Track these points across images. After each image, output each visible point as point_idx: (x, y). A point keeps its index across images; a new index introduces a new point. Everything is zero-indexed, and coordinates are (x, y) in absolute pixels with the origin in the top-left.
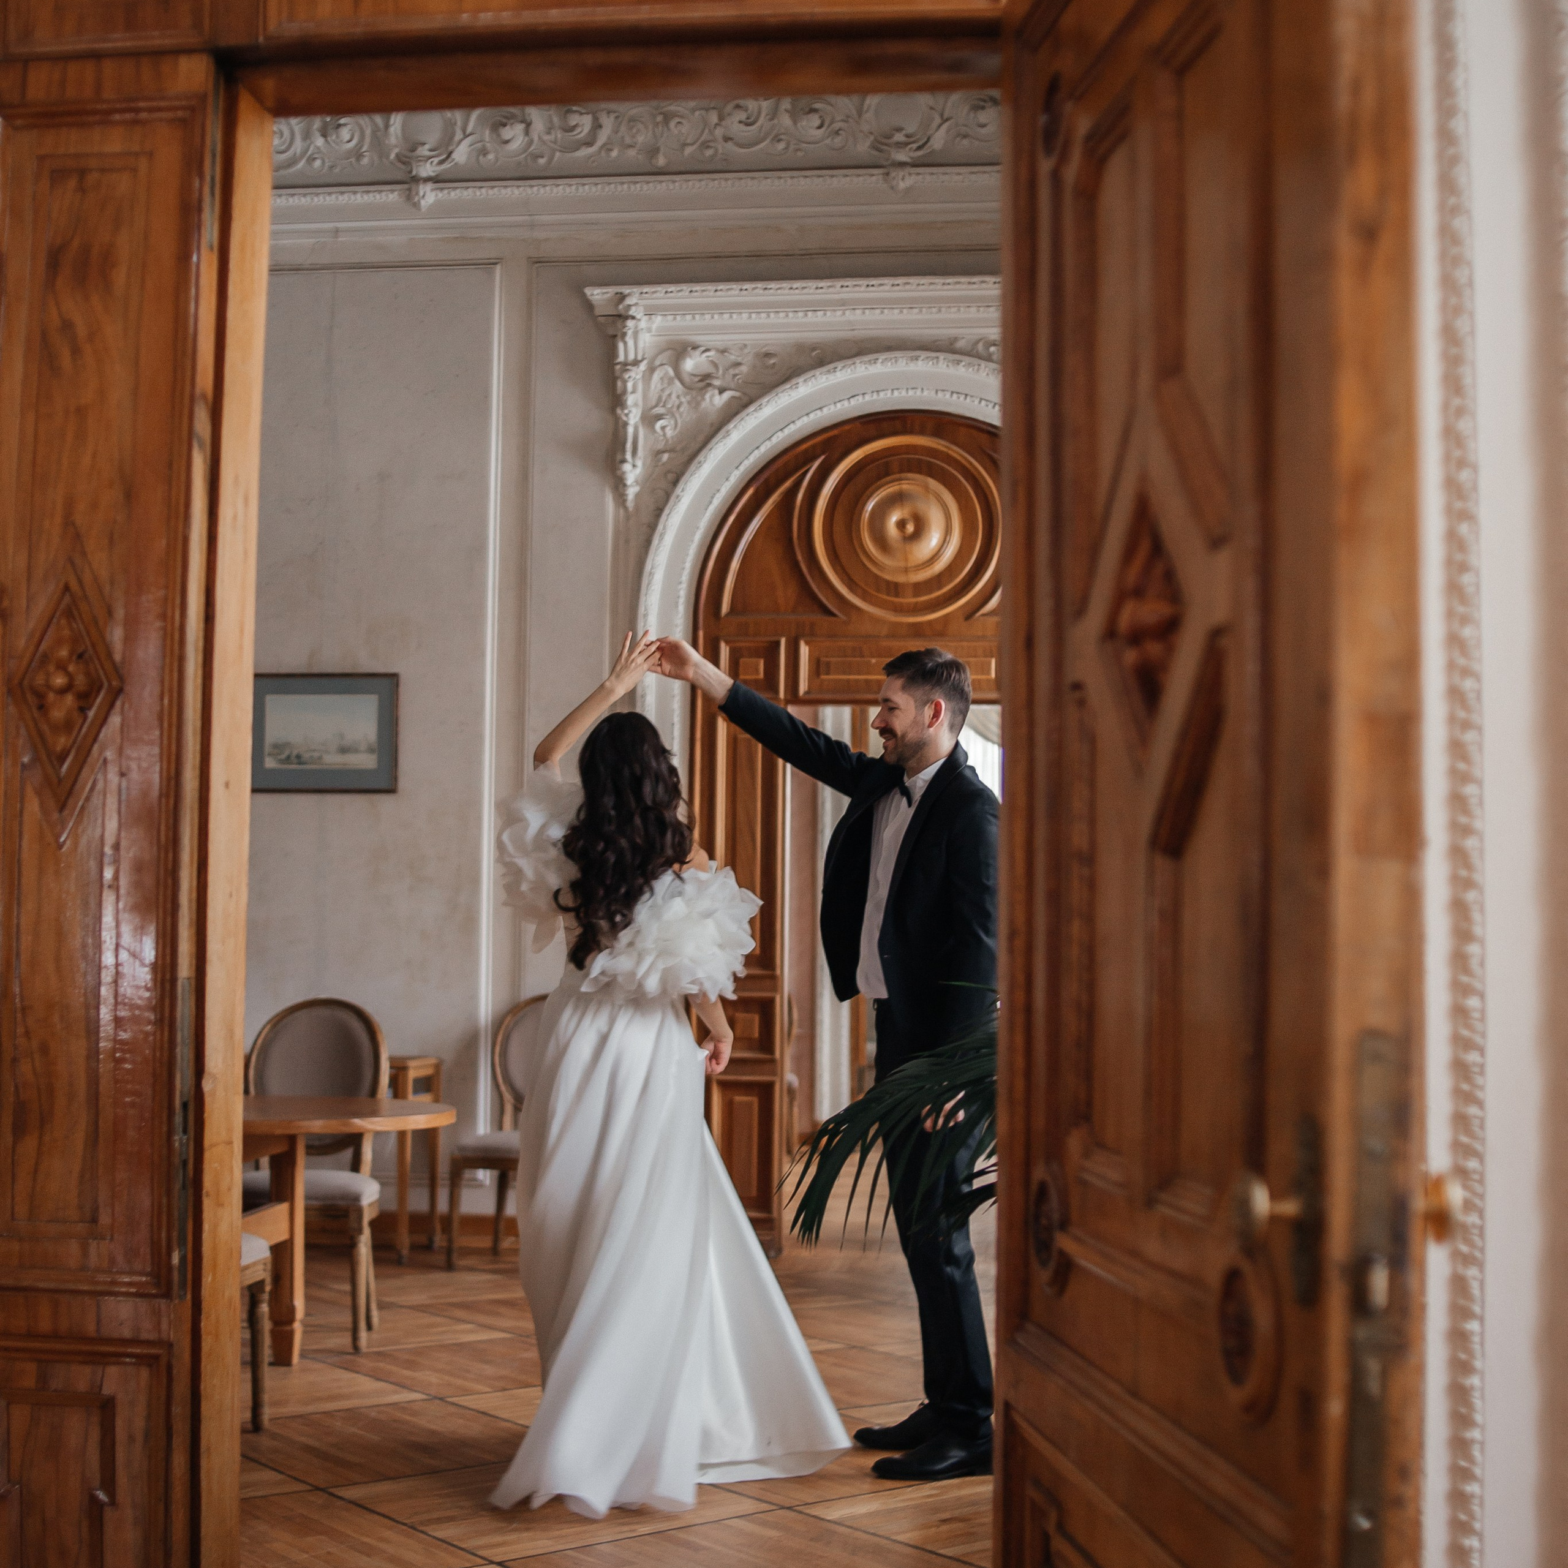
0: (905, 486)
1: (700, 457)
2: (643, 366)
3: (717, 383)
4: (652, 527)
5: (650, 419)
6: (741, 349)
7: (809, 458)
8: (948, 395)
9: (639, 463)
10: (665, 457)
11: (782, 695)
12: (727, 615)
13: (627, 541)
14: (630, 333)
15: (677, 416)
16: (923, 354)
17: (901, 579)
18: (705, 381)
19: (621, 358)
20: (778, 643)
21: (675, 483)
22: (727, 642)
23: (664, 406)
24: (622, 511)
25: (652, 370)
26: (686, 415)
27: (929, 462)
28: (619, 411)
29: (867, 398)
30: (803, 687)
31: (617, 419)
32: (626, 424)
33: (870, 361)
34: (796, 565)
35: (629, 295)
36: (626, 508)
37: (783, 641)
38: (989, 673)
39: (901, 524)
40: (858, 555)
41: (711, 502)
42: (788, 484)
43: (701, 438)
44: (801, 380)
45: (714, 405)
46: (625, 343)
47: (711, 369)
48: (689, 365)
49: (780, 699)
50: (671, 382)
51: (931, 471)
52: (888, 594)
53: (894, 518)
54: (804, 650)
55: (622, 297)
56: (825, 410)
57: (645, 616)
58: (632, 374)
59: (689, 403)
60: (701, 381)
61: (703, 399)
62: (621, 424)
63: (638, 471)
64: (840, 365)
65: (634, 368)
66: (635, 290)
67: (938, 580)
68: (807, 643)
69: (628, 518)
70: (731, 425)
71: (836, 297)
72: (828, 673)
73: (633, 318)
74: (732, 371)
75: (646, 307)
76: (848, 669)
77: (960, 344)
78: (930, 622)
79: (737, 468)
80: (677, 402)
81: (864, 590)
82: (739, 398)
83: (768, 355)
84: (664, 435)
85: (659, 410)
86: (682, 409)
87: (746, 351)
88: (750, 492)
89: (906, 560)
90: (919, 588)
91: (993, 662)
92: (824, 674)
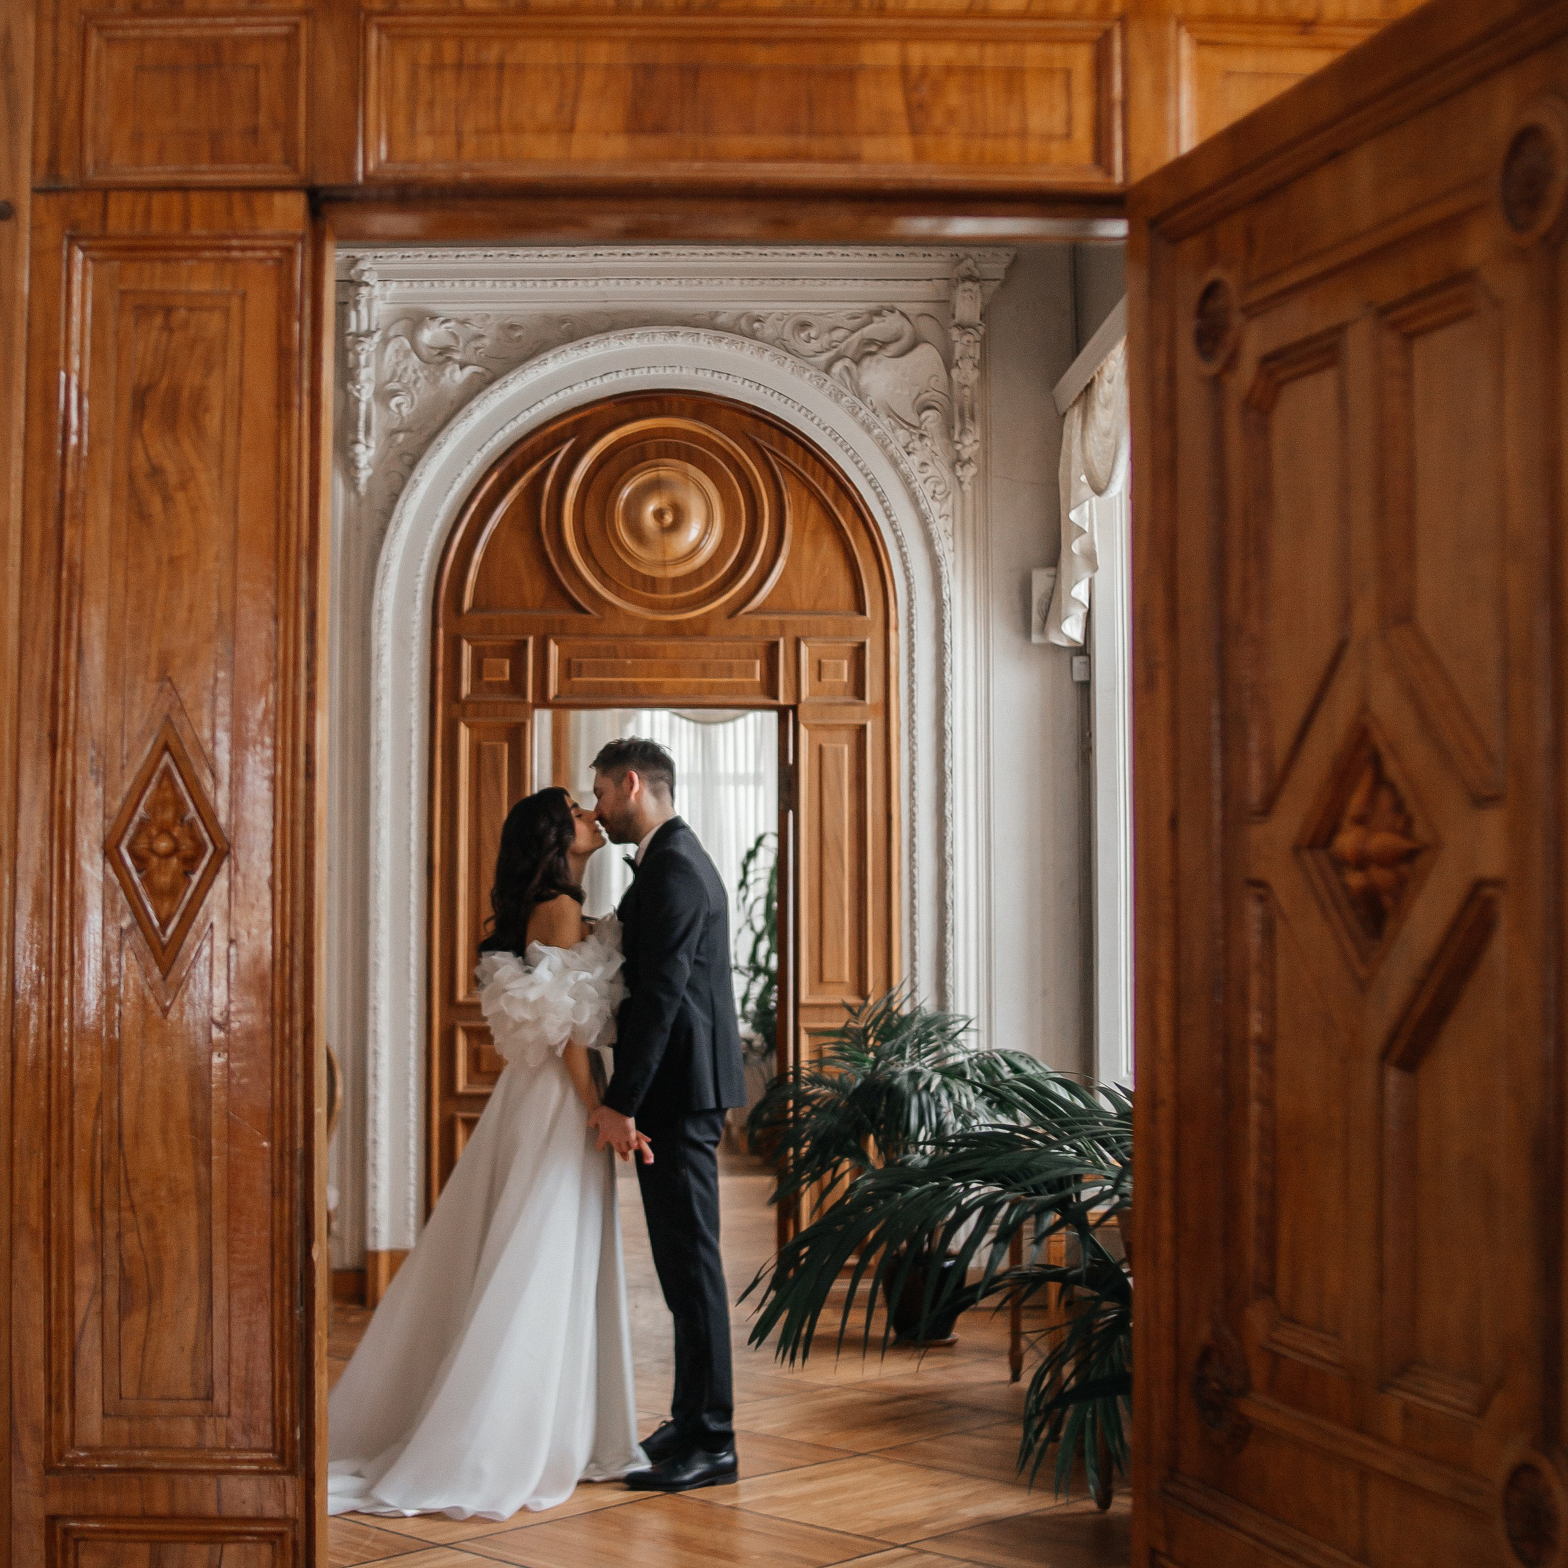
0: (663, 473)
1: (440, 439)
2: (377, 338)
3: (457, 356)
4: (387, 514)
5: (384, 396)
6: (483, 320)
7: (557, 440)
8: (709, 375)
9: (372, 444)
10: (401, 437)
11: (530, 699)
12: (470, 610)
13: (358, 529)
14: (363, 301)
15: (414, 392)
16: (683, 330)
17: (658, 573)
18: (444, 354)
19: (353, 328)
20: (525, 643)
21: (412, 466)
22: (469, 641)
23: (399, 381)
24: (353, 496)
25: (386, 341)
26: (423, 391)
27: (689, 446)
28: (350, 386)
29: (622, 375)
30: (552, 690)
31: (347, 394)
32: (358, 400)
33: (625, 336)
34: (544, 557)
35: (362, 259)
36: (357, 493)
37: (531, 640)
38: (753, 676)
39: (659, 514)
40: (611, 547)
41: (451, 488)
42: (535, 468)
43: (440, 418)
44: (549, 355)
45: (454, 381)
46: (358, 312)
47: (451, 342)
48: (427, 336)
50: (407, 355)
51: (691, 457)
52: (645, 591)
53: (651, 507)
54: (554, 650)
55: (354, 261)
56: (575, 388)
57: (381, 612)
58: (366, 346)
59: (426, 378)
60: (440, 354)
61: (443, 375)
62: (351, 399)
63: (372, 453)
64: (592, 340)
65: (367, 340)
66: (368, 254)
67: (698, 575)
68: (556, 643)
69: (359, 504)
70: (473, 404)
71: (587, 265)
72: (579, 676)
73: (367, 284)
74: (473, 344)
75: (380, 273)
76: (601, 671)
77: (721, 319)
78: (689, 620)
79: (480, 450)
80: (414, 377)
81: (618, 585)
82: (482, 374)
83: (513, 327)
84: (400, 413)
85: (394, 386)
86: (418, 385)
87: (488, 322)
88: (494, 476)
89: (664, 552)
90: (678, 583)
91: (758, 663)
92: (575, 676)
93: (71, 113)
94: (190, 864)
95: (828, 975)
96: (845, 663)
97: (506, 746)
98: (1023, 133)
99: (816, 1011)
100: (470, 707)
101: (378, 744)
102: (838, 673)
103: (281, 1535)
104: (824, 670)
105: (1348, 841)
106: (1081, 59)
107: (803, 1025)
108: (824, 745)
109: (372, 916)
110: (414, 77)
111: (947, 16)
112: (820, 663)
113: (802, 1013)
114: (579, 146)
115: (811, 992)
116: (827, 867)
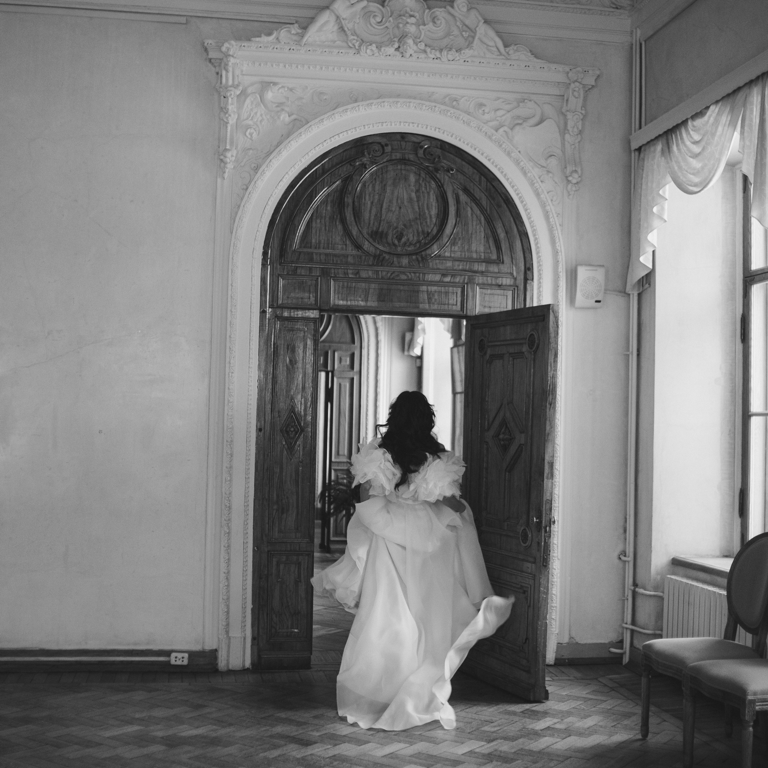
91: (322, 358)
93: (276, 293)
94: (296, 433)
96: (349, 358)
98: (448, 304)
102: (346, 362)
103: (310, 554)
104: (342, 360)
105: (501, 436)
106: (459, 291)
108: (341, 383)
110: (339, 289)
111: (436, 282)
114: (369, 304)
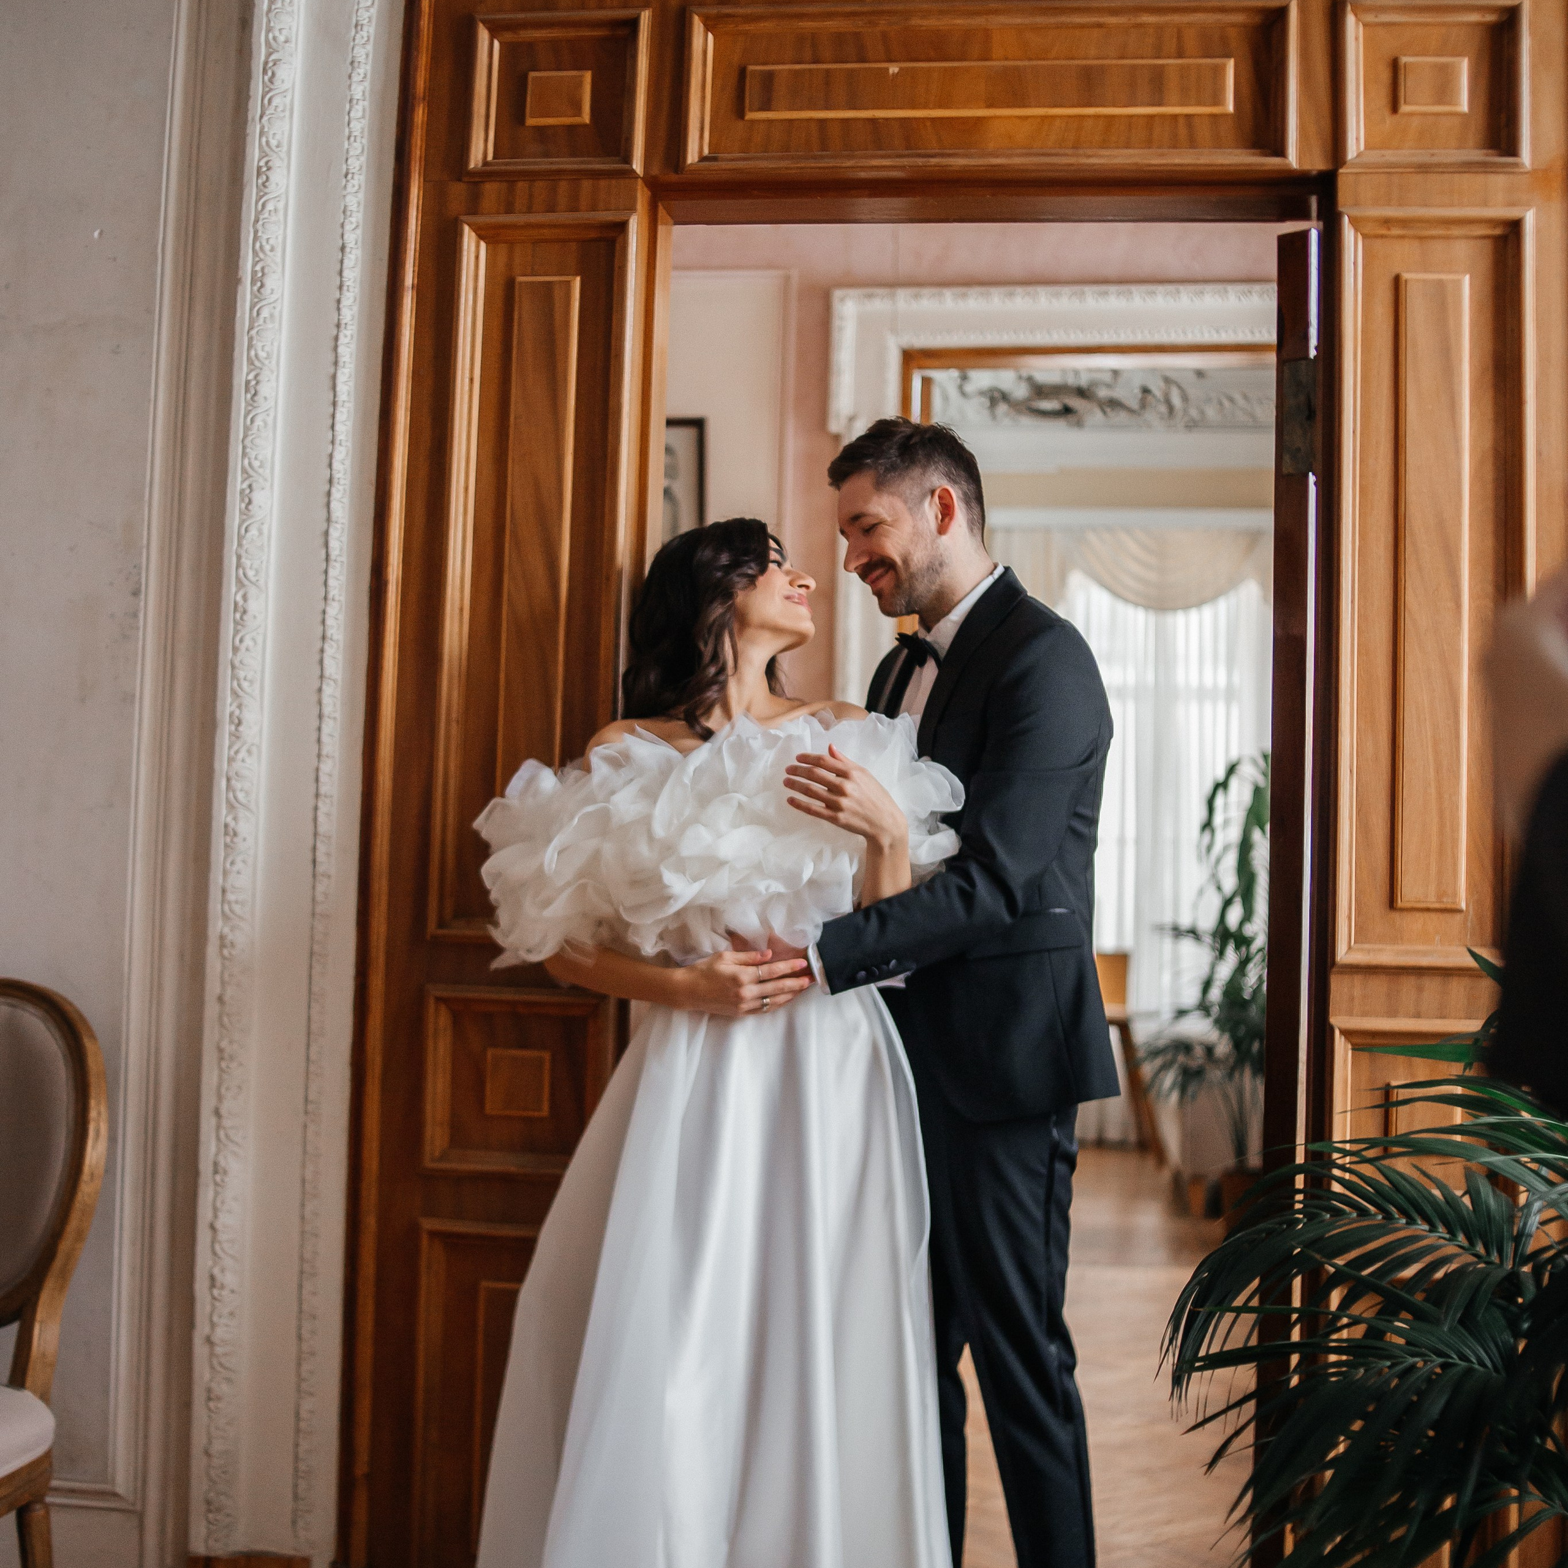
11: (638, 164)
20: (633, 25)
22: (495, 30)
30: (697, 134)
37: (646, 18)
38: (1217, 98)
49: (634, 171)
54: (703, 44)
68: (710, 24)
72: (766, 106)
76: (823, 92)
91: (1230, 65)
92: (751, 110)
95: (1410, 890)
96: (1464, 68)
97: (577, 282)
99: (1378, 986)
100: (491, 190)
101: (259, 280)
102: (1444, 91)
104: (1410, 85)
107: (1338, 1020)
108: (1406, 276)
109: (226, 706)
112: (1395, 66)
113: (1339, 986)
115: (1362, 934)
116: (1412, 598)
